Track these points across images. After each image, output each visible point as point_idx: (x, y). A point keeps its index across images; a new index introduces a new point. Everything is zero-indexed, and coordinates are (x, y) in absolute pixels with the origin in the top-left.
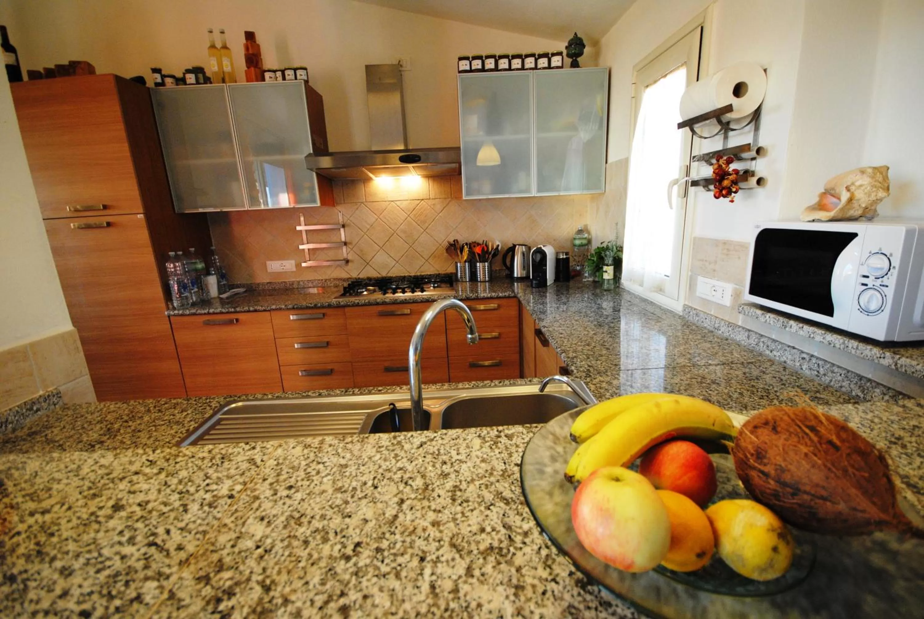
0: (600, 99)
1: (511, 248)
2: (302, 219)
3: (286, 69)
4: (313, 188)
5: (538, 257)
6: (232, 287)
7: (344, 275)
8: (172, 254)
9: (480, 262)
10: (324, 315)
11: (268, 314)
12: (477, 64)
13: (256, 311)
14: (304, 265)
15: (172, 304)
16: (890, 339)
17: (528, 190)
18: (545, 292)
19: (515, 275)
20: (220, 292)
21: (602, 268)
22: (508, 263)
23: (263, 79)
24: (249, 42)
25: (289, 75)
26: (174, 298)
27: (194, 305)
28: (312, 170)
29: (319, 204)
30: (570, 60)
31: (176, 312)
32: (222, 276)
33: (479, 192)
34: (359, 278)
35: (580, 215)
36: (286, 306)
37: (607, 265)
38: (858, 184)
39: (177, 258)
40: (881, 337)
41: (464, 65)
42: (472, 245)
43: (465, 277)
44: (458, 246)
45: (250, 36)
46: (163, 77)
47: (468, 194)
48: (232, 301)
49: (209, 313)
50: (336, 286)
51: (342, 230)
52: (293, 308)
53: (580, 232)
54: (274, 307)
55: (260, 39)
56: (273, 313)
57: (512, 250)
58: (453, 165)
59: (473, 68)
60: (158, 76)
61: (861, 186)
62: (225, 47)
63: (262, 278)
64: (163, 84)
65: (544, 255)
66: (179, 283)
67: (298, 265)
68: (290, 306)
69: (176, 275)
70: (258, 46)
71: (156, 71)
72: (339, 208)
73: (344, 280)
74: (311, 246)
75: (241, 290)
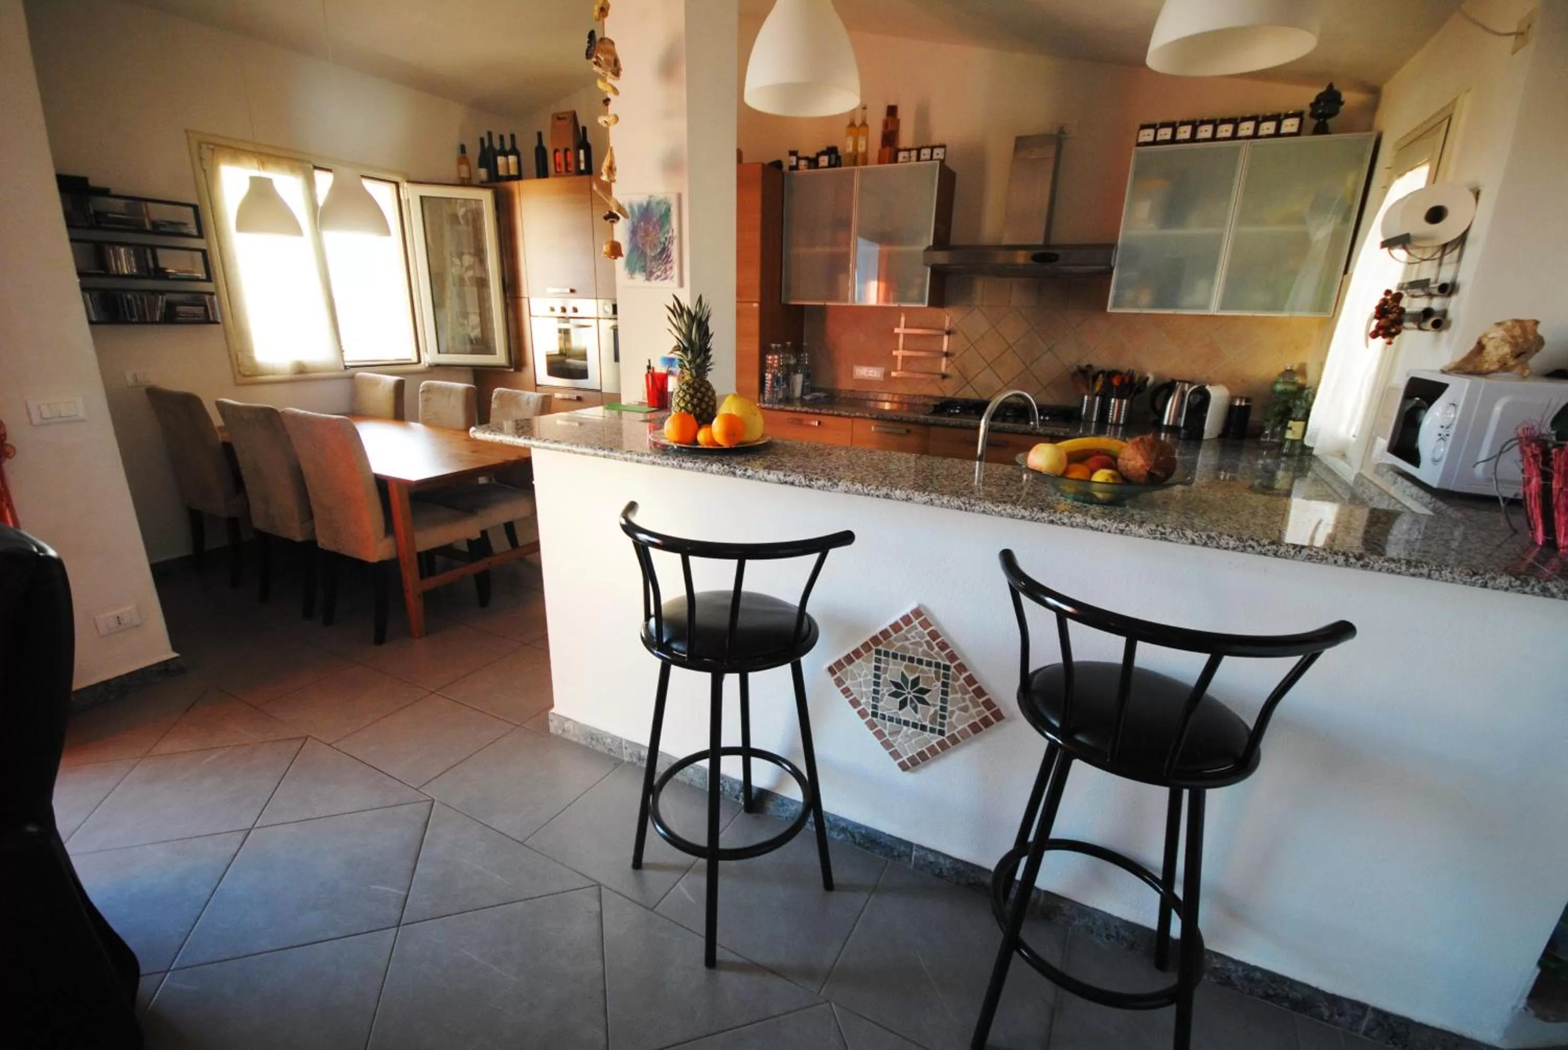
0: (1353, 180)
1: (1169, 384)
2: (903, 319)
3: (923, 147)
4: (924, 285)
5: (1199, 398)
6: (813, 390)
7: (937, 393)
8: (773, 345)
9: (1115, 398)
10: (908, 431)
11: (849, 421)
12: (1165, 134)
13: (839, 415)
14: (894, 374)
15: (764, 398)
16: (1445, 487)
17: (1205, 307)
18: (1198, 447)
19: (1165, 422)
20: (803, 393)
21: (1287, 423)
22: (1158, 407)
23: (895, 160)
24: (890, 119)
25: (924, 155)
26: (766, 392)
27: (780, 401)
28: (926, 265)
29: (926, 305)
30: (1314, 122)
31: (767, 405)
32: (807, 377)
33: (1134, 305)
34: (954, 399)
35: (1297, 348)
36: (870, 415)
37: (1294, 420)
38: (1491, 336)
39: (776, 351)
40: (1435, 484)
41: (1147, 135)
42: (1110, 375)
43: (1092, 416)
44: (1091, 373)
45: (892, 111)
46: (798, 159)
47: (1115, 305)
48: (814, 403)
49: (795, 412)
50: (925, 405)
51: (946, 338)
52: (877, 419)
53: (1289, 373)
54: (858, 414)
55: (901, 114)
56: (855, 420)
57: (1167, 388)
58: (1103, 267)
59: (1159, 138)
60: (794, 159)
61: (1492, 338)
62: (864, 124)
63: (845, 385)
64: (796, 168)
65: (1206, 397)
66: (774, 376)
67: (887, 374)
68: (874, 416)
69: (772, 367)
70: (898, 122)
71: (793, 153)
72: (947, 310)
73: (936, 398)
74: (907, 353)
75: (822, 395)
